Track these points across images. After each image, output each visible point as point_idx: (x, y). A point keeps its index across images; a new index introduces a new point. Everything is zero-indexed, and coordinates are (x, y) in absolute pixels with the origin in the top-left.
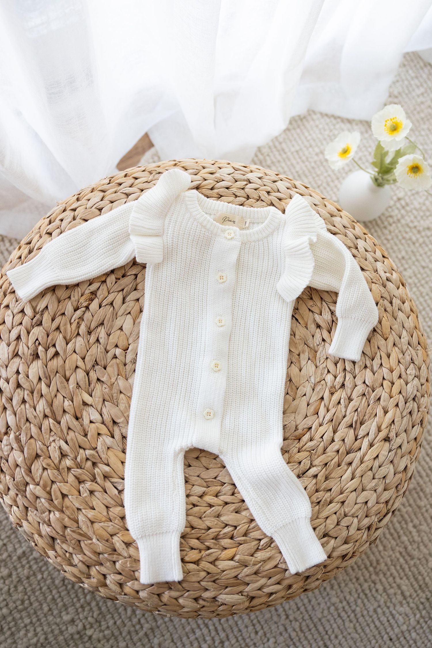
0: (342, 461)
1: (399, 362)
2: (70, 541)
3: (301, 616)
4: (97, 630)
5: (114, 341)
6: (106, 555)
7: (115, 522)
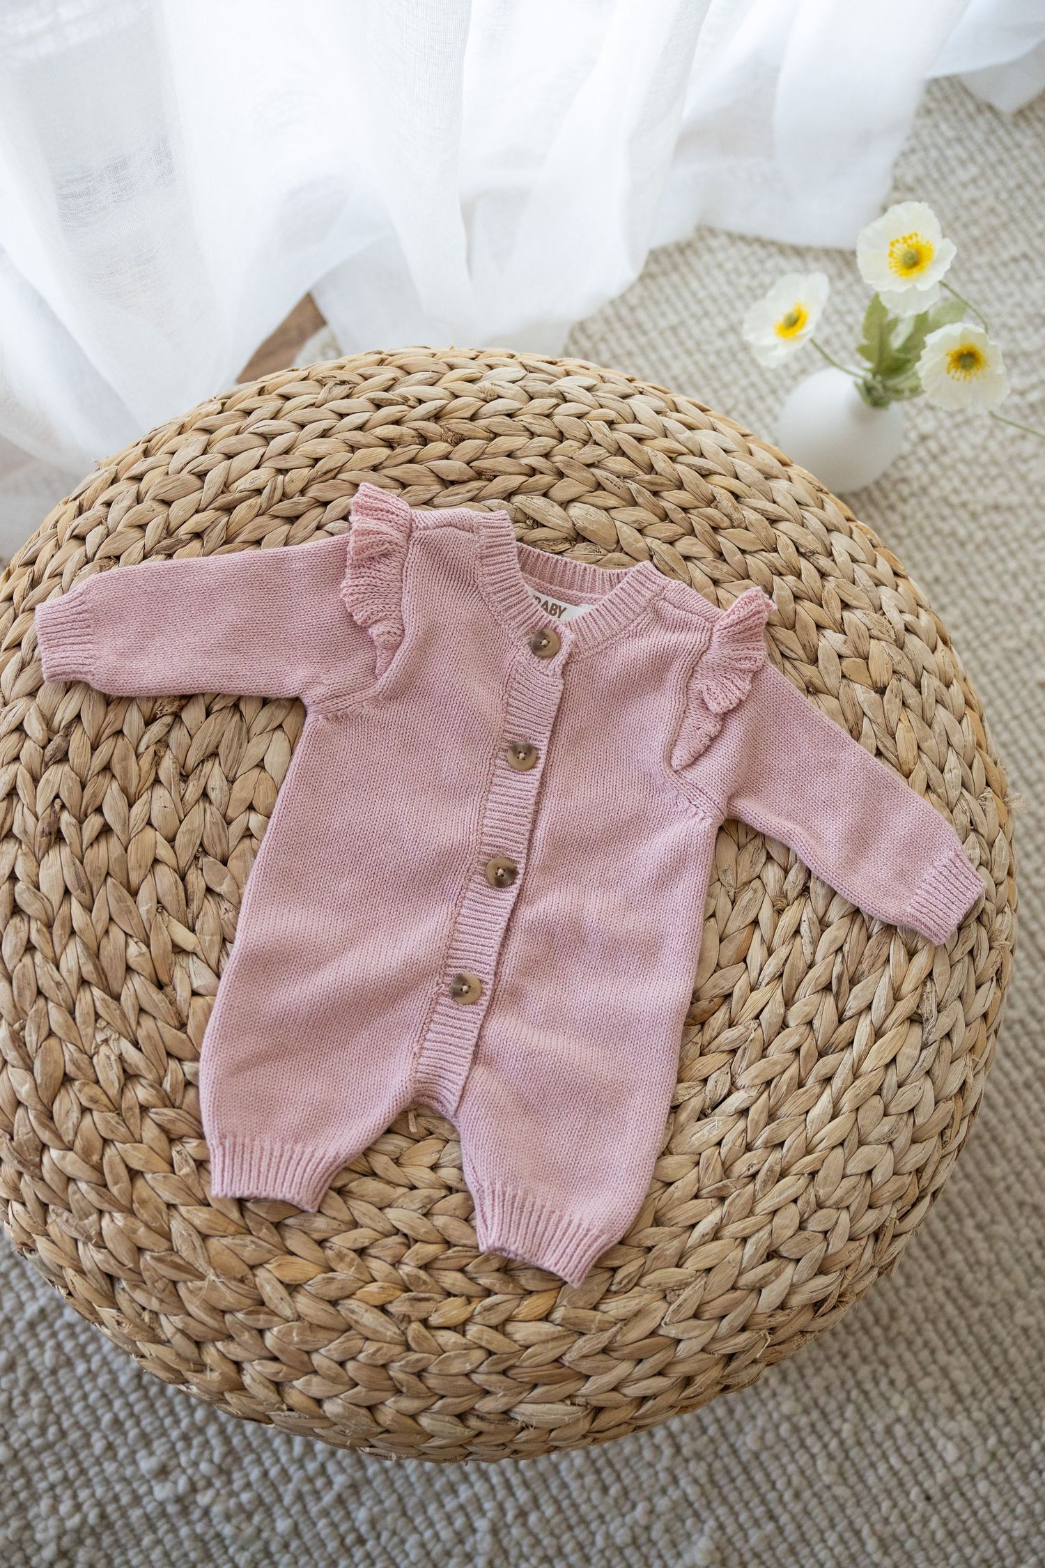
0: (808, 1074)
2: (153, 1283)
3: (711, 1447)
4: (222, 1492)
5: (244, 794)
6: (240, 1316)
7: (261, 1235)
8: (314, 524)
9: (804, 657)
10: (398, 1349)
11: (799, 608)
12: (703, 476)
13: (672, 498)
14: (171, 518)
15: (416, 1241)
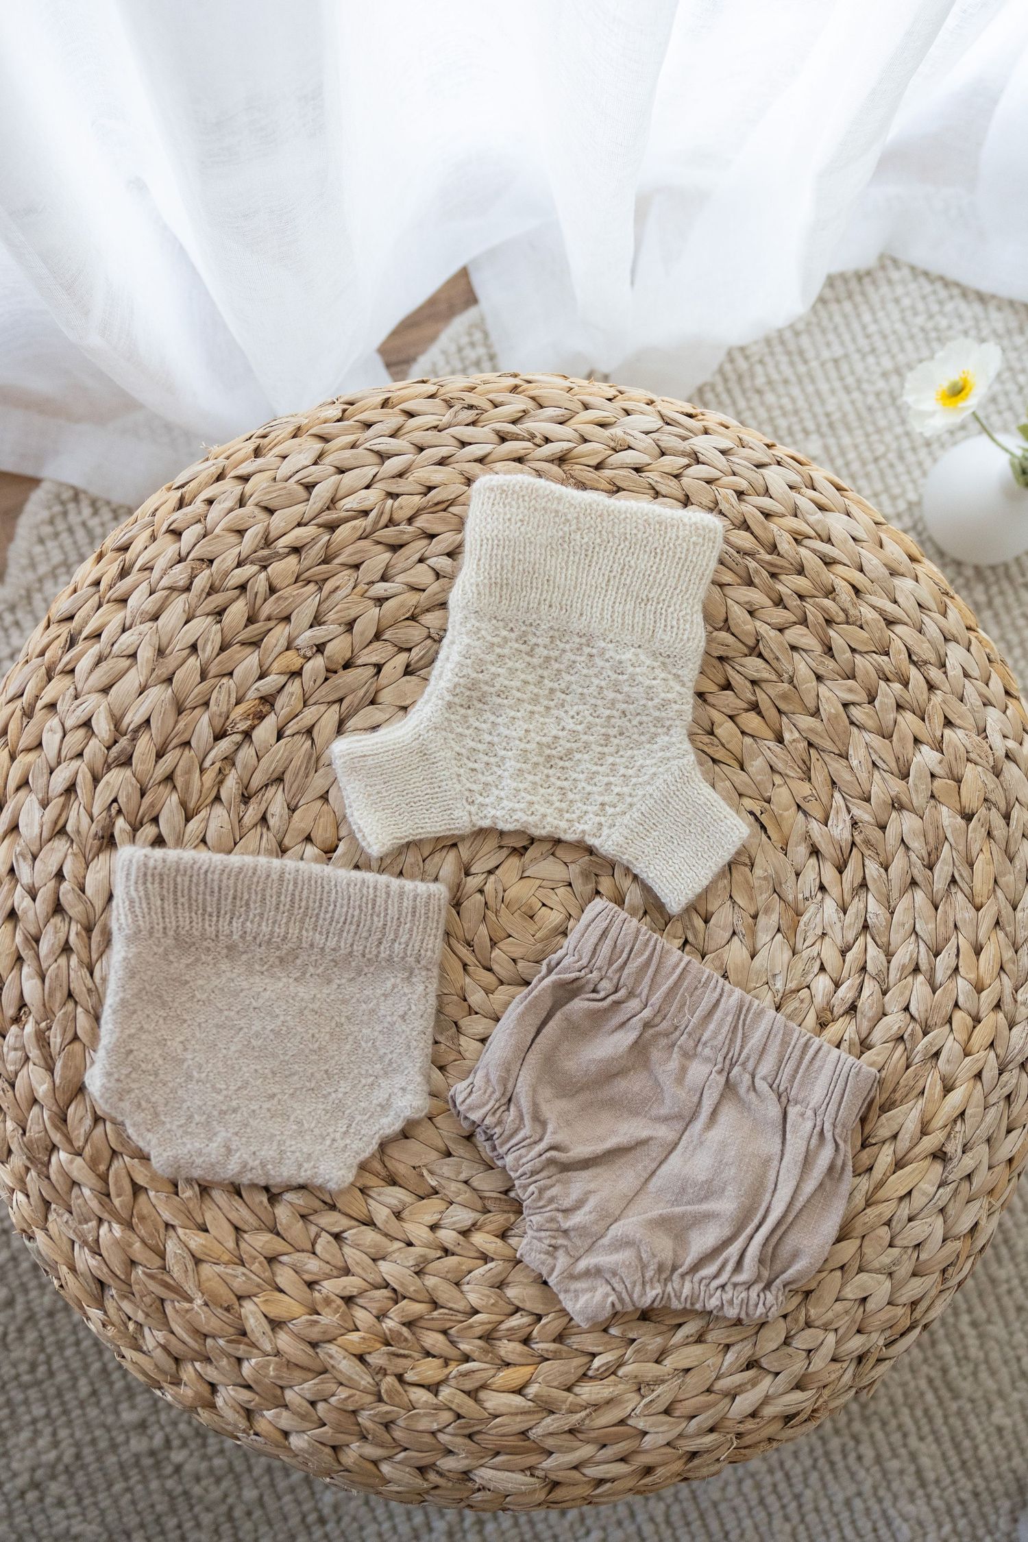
1: (1002, 968)
2: (141, 1297)
4: (196, 1454)
5: (302, 825)
6: (221, 1342)
7: (253, 1268)
8: (417, 556)
9: (895, 770)
10: (369, 1399)
11: (900, 718)
12: (826, 564)
13: (789, 584)
14: (272, 528)
15: (405, 1298)
